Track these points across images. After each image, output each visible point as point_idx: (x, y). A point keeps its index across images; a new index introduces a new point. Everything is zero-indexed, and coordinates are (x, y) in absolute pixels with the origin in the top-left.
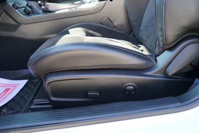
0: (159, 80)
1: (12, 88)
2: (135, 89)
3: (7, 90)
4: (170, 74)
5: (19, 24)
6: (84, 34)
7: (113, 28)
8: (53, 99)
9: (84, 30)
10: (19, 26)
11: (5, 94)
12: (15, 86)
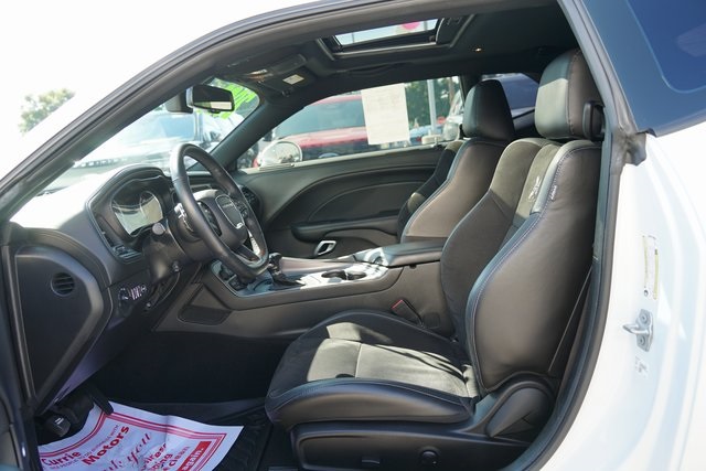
0: (476, 444)
1: (214, 441)
2: (437, 457)
3: (204, 445)
4: (492, 435)
5: (228, 310)
6: (357, 337)
7: (415, 322)
8: (306, 467)
9: (357, 329)
10: (230, 313)
11: (201, 454)
12: (220, 438)
